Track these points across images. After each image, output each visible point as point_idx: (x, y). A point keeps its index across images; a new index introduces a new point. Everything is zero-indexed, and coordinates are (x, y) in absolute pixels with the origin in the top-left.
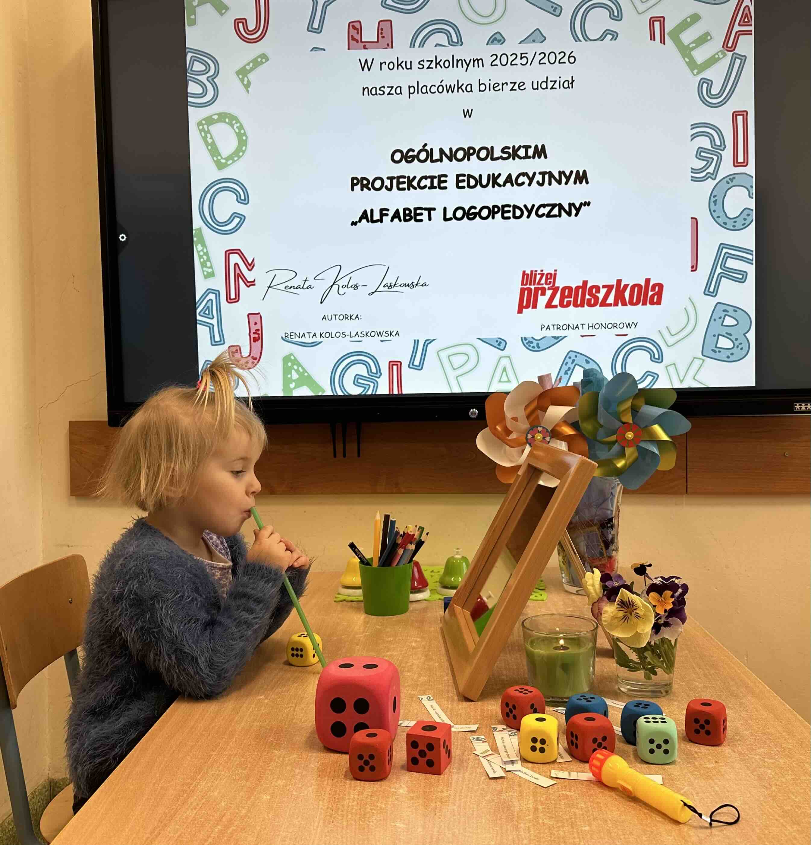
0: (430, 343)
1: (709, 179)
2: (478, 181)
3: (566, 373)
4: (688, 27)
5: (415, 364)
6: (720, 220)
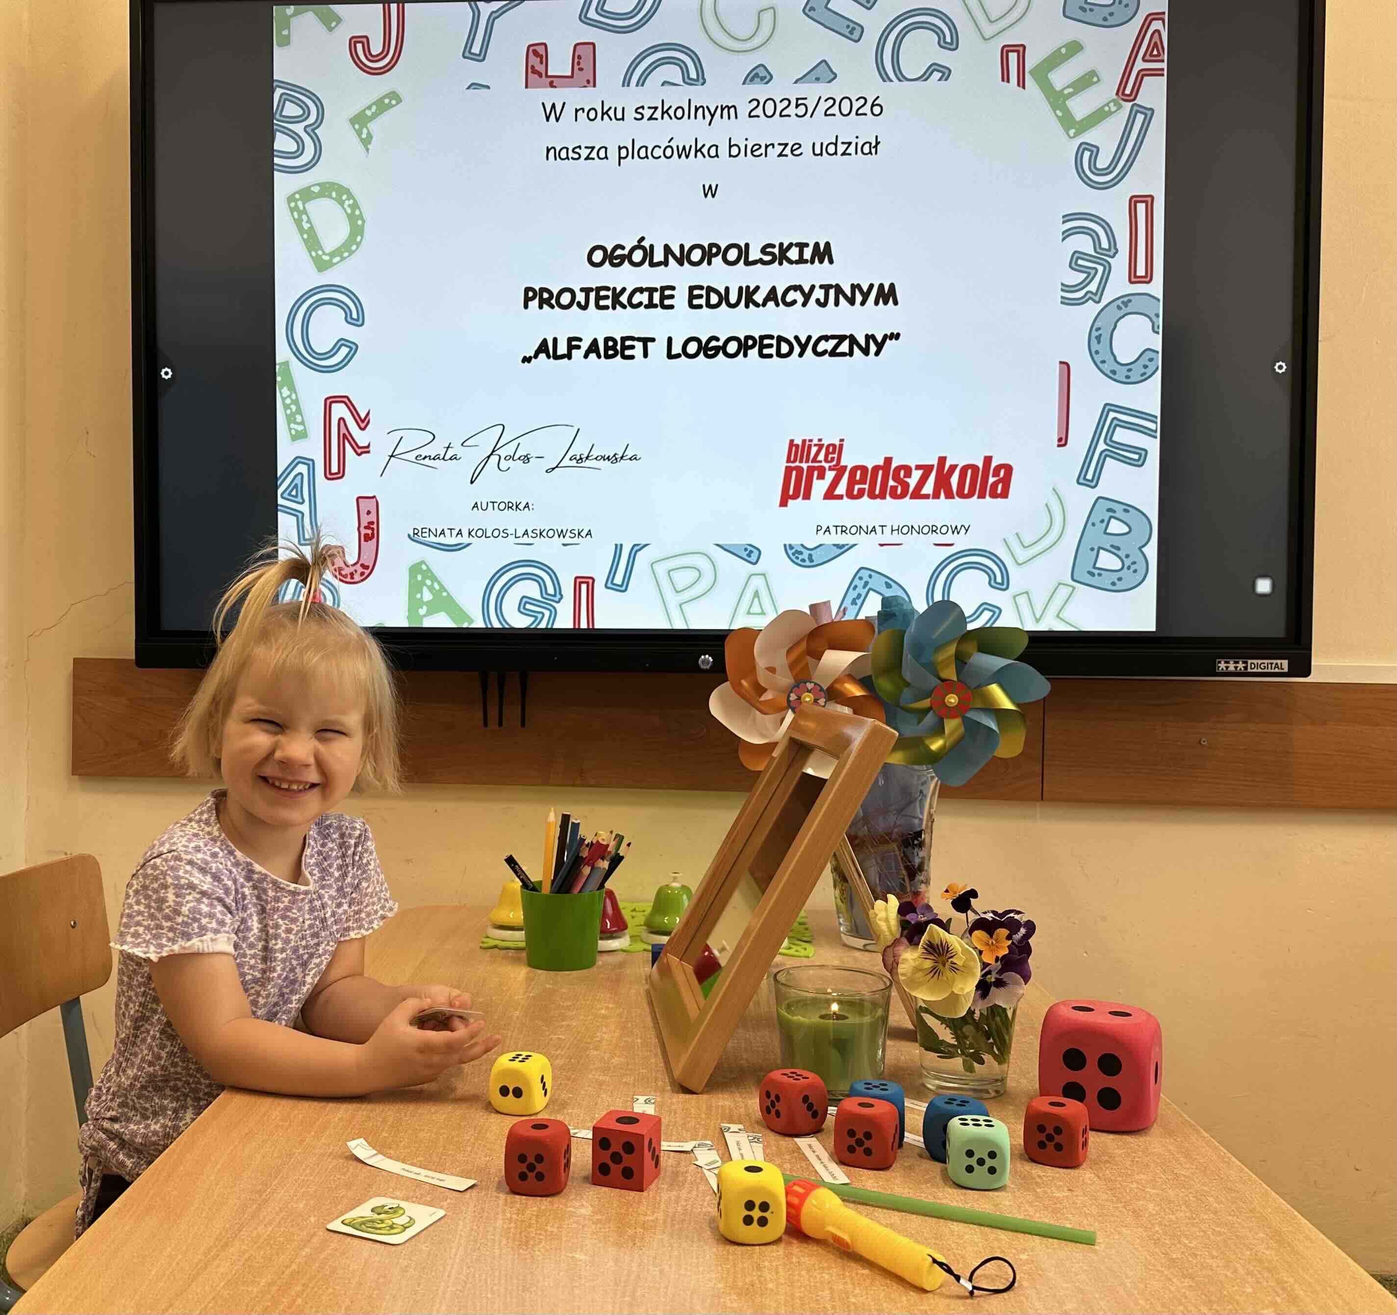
0: (640, 549)
1: (1090, 301)
2: (724, 298)
3: (854, 602)
4: (1063, 62)
5: (615, 582)
6: (1106, 367)
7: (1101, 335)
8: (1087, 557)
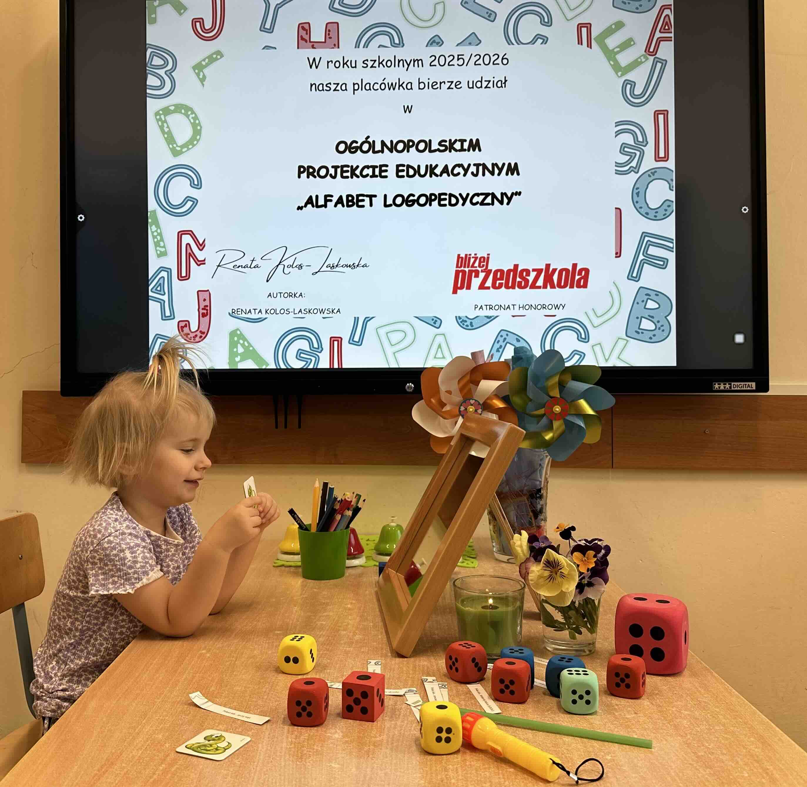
0: (370, 320)
1: (632, 172)
2: (417, 171)
3: (498, 351)
4: (612, 34)
5: (355, 340)
6: (643, 211)
7: (639, 192)
8: (634, 322)
